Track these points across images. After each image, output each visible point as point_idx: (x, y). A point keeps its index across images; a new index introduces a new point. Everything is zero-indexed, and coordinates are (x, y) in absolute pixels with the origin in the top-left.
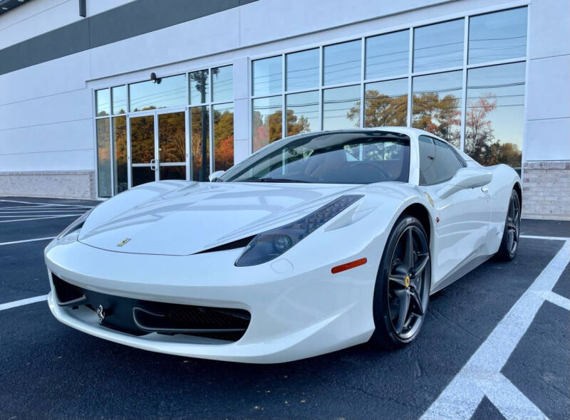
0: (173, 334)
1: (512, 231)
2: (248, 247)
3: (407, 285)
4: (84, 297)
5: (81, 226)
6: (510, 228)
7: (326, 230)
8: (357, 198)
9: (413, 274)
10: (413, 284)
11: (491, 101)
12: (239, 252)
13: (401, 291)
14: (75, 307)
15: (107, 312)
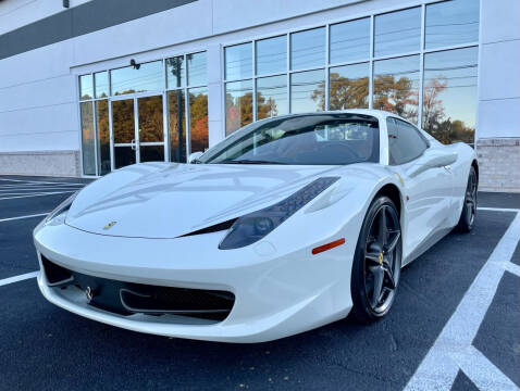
0: (159, 315)
1: (470, 204)
2: (231, 229)
3: (381, 262)
4: (72, 279)
5: (68, 208)
6: (468, 202)
7: (306, 212)
8: (333, 180)
9: (386, 250)
10: (386, 261)
11: (442, 82)
12: (222, 234)
13: (375, 268)
14: (64, 287)
15: (95, 293)
